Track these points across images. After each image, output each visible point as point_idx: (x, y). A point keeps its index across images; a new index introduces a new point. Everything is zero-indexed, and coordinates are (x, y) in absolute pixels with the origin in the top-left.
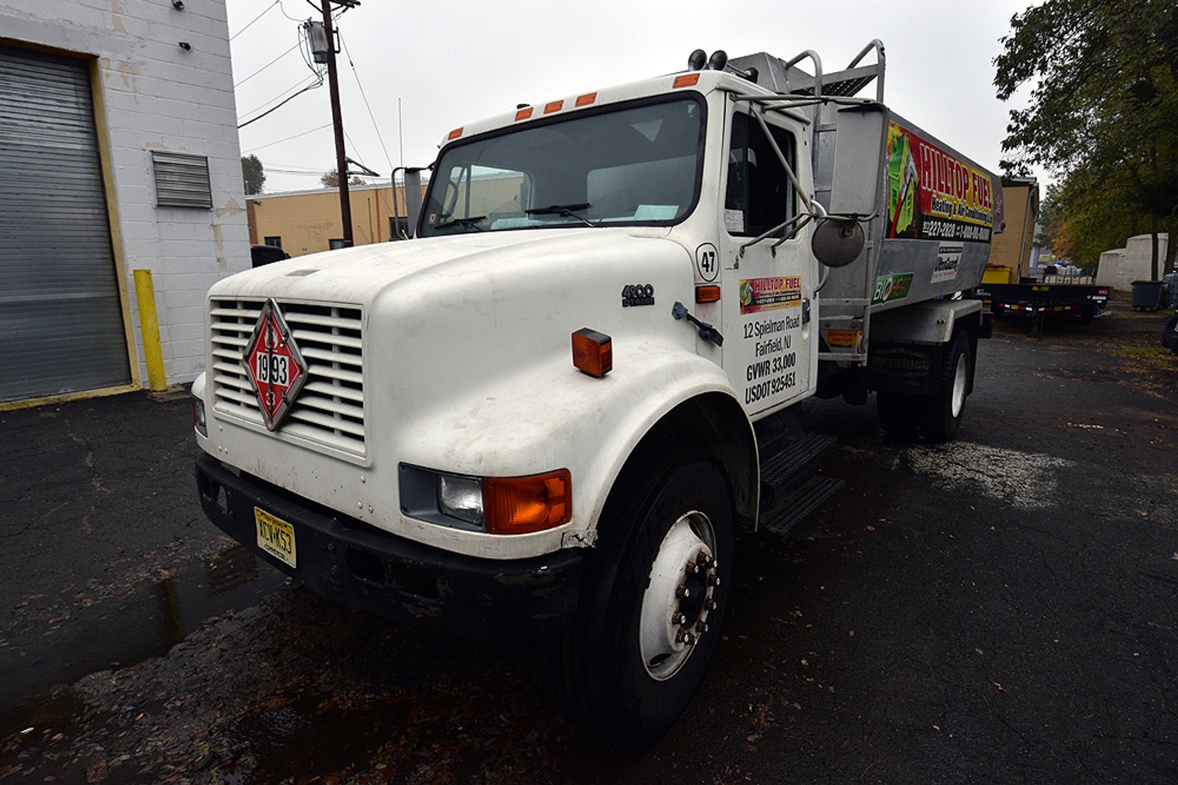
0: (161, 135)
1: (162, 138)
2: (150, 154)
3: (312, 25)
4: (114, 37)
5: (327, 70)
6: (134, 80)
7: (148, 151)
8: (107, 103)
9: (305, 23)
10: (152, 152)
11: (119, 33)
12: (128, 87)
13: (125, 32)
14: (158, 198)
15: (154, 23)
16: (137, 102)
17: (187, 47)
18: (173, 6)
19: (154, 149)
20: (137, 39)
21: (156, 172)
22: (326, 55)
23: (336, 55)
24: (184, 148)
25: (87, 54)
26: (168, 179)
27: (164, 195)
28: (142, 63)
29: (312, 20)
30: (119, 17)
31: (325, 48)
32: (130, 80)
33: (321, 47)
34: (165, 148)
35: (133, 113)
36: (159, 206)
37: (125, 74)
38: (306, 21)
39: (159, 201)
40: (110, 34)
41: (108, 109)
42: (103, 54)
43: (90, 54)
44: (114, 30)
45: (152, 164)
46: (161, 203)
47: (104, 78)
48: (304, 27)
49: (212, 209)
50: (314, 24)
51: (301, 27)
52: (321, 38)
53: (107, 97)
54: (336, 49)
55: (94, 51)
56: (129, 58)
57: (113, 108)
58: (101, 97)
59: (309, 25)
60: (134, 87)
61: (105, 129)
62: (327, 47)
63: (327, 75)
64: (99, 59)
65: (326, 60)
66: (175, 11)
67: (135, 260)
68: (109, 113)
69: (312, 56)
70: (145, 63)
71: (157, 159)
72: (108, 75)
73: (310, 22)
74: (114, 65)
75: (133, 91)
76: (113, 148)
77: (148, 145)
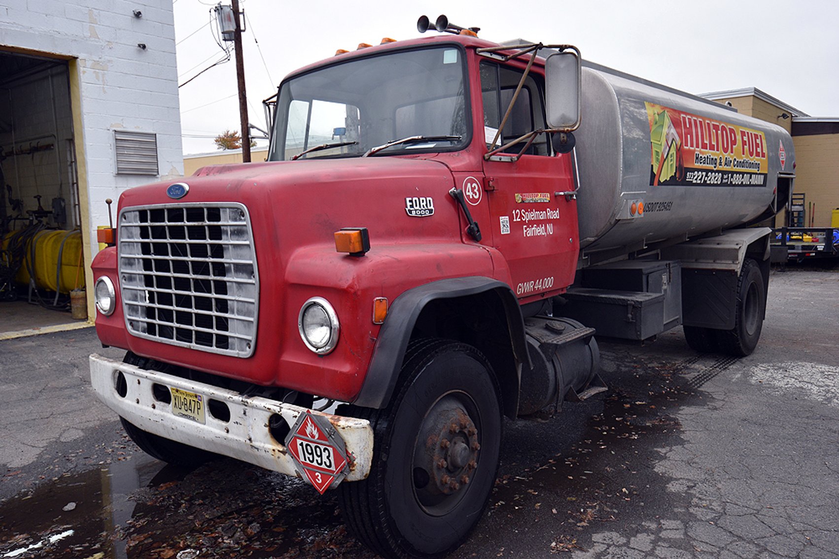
0: (122, 118)
1: (122, 120)
2: (113, 133)
3: (222, 9)
4: (90, 42)
5: (234, 47)
6: (103, 75)
7: (111, 130)
8: (83, 94)
9: (216, 7)
10: (115, 131)
11: (93, 39)
12: (99, 80)
13: (99, 38)
14: (118, 168)
15: (120, 29)
16: (105, 92)
17: (144, 47)
18: (133, 16)
19: (117, 129)
20: (107, 43)
21: (117, 148)
22: (233, 33)
23: (242, 33)
24: (139, 128)
25: (69, 56)
26: (126, 153)
27: (122, 166)
28: (109, 61)
29: (222, 4)
30: (93, 26)
31: (232, 28)
32: (100, 76)
33: (229, 27)
34: (124, 128)
35: (102, 101)
36: (118, 174)
37: (97, 71)
38: (217, 5)
39: (118, 170)
40: (87, 40)
41: (83, 98)
42: (81, 56)
43: (72, 57)
44: (90, 37)
45: (114, 141)
46: (120, 172)
47: (81, 75)
48: (215, 11)
49: (158, 176)
50: (224, 8)
51: (213, 11)
52: (230, 20)
53: (83, 90)
54: (242, 28)
55: (75, 54)
56: (100, 58)
57: (87, 97)
58: (78, 89)
59: (219, 8)
60: (103, 80)
61: (80, 114)
62: (235, 27)
63: (234, 51)
64: (78, 60)
65: (233, 38)
66: (135, 19)
67: (98, 218)
68: (84, 101)
69: (221, 35)
70: (112, 61)
71: (119, 137)
72: (84, 72)
73: (221, 6)
74: (89, 64)
75: (102, 83)
76: (86, 129)
77: (112, 126)
